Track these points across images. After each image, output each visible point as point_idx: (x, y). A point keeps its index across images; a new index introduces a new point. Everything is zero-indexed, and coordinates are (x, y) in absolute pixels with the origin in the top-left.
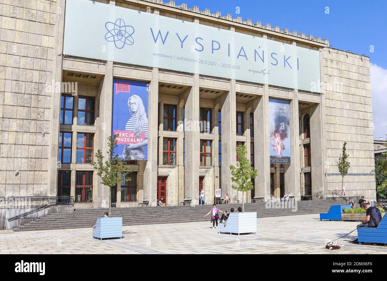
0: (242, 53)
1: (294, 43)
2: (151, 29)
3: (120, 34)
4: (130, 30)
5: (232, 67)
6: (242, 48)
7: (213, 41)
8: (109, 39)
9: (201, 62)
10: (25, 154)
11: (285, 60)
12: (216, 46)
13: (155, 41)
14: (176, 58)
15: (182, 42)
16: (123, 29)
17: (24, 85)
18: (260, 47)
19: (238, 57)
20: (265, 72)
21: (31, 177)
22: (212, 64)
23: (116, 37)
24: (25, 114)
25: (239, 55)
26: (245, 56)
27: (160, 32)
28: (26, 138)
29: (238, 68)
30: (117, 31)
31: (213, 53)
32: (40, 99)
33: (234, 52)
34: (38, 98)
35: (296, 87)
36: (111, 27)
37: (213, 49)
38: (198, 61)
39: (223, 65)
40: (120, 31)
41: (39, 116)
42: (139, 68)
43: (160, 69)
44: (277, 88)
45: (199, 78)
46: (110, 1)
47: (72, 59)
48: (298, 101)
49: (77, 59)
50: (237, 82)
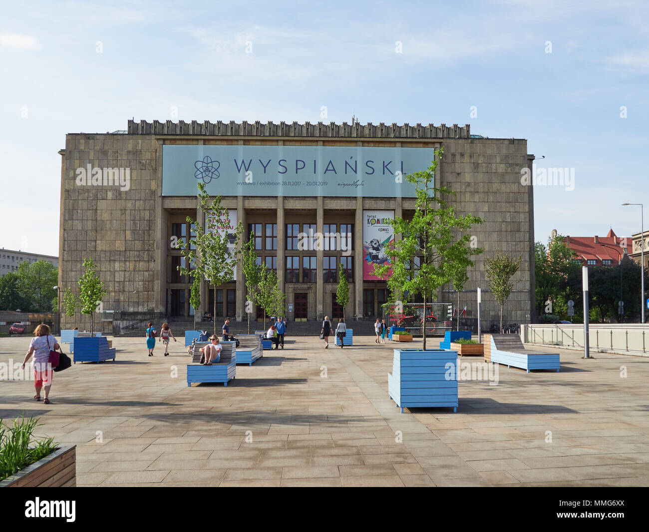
0: (330, 168)
1: (398, 145)
2: (235, 160)
3: (207, 170)
4: (216, 165)
5: (318, 184)
6: (330, 162)
7: (297, 161)
8: (198, 177)
9: (285, 183)
10: (141, 278)
11: (385, 167)
12: (300, 165)
13: (239, 171)
14: (259, 183)
15: (265, 168)
16: (210, 165)
17: (139, 223)
18: (352, 157)
19: (325, 173)
20: (358, 183)
21: (146, 296)
22: (297, 184)
23: (204, 174)
24: (140, 247)
25: (327, 170)
26: (334, 170)
27: (243, 162)
28: (142, 265)
29: (325, 183)
30: (204, 168)
31: (297, 173)
32: (150, 233)
33: (320, 168)
34: (149, 233)
35: (399, 195)
36: (199, 165)
37: (297, 169)
38: (282, 183)
39: (309, 184)
40: (207, 167)
41: (150, 247)
42: (226, 198)
43: (245, 197)
44: (374, 199)
45: (283, 200)
46: (199, 141)
47: (169, 198)
48: (401, 210)
49: (174, 198)
50: (325, 199)
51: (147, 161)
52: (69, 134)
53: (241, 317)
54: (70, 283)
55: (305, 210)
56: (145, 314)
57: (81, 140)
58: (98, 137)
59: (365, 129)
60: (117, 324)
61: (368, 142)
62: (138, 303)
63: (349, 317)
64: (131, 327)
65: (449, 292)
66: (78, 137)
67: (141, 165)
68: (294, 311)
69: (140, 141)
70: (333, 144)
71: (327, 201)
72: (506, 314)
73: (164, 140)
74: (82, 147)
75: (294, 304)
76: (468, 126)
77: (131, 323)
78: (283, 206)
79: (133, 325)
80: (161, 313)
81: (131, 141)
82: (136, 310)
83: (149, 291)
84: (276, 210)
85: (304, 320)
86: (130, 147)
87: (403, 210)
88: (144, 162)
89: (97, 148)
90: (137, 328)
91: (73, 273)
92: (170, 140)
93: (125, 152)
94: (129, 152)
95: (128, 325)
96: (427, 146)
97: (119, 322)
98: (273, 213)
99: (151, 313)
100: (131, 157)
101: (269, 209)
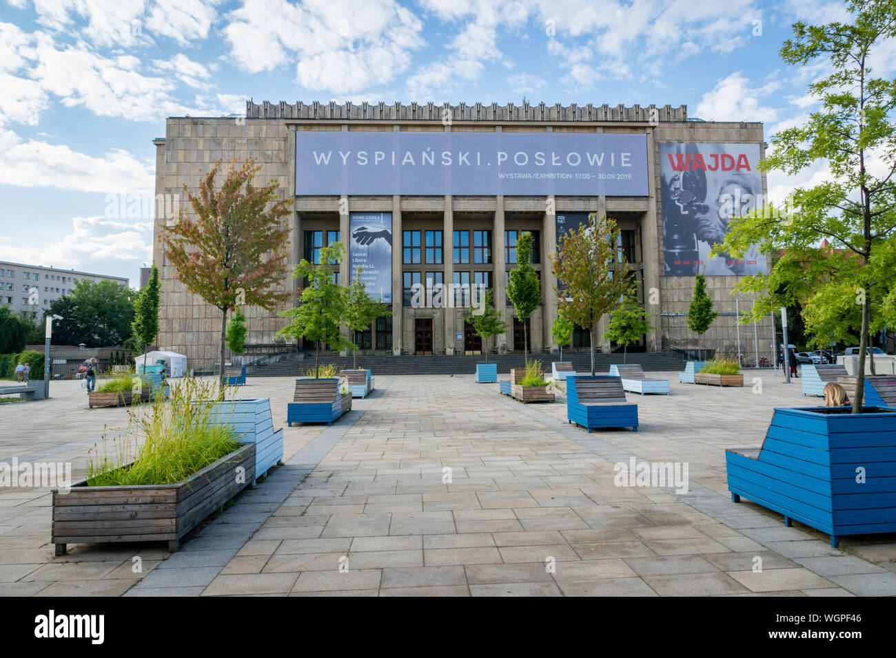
1: (599, 130)
21: (273, 324)
35: (602, 193)
42: (378, 198)
43: (402, 196)
44: (569, 199)
45: (453, 200)
46: (343, 127)
47: (304, 199)
48: (605, 212)
49: (310, 198)
50: (506, 199)
51: (274, 152)
52: (171, 118)
53: (399, 350)
54: (172, 307)
55: (479, 212)
56: (272, 346)
57: (187, 126)
58: (209, 122)
59: (552, 111)
60: (238, 361)
61: (560, 127)
62: (262, 333)
63: (536, 348)
64: (256, 364)
65: (668, 316)
66: (182, 122)
67: (266, 156)
68: (464, 341)
69: (264, 128)
70: (515, 130)
71: (509, 201)
72: (744, 345)
73: (297, 125)
74: (188, 134)
75: (463, 332)
76: (685, 107)
77: (256, 359)
78: (452, 209)
79: (258, 362)
80: (294, 345)
81: (253, 127)
82: (260, 342)
83: (276, 317)
84: (442, 214)
85: (477, 353)
86: (251, 134)
87: (607, 212)
88: (270, 153)
89: (208, 135)
90: (265, 365)
91: (176, 295)
92: (305, 125)
93: (244, 141)
94: (249, 141)
95: (252, 361)
96: (635, 132)
97: (239, 357)
98: (438, 217)
99: (280, 345)
100: (252, 147)
101: (433, 212)
